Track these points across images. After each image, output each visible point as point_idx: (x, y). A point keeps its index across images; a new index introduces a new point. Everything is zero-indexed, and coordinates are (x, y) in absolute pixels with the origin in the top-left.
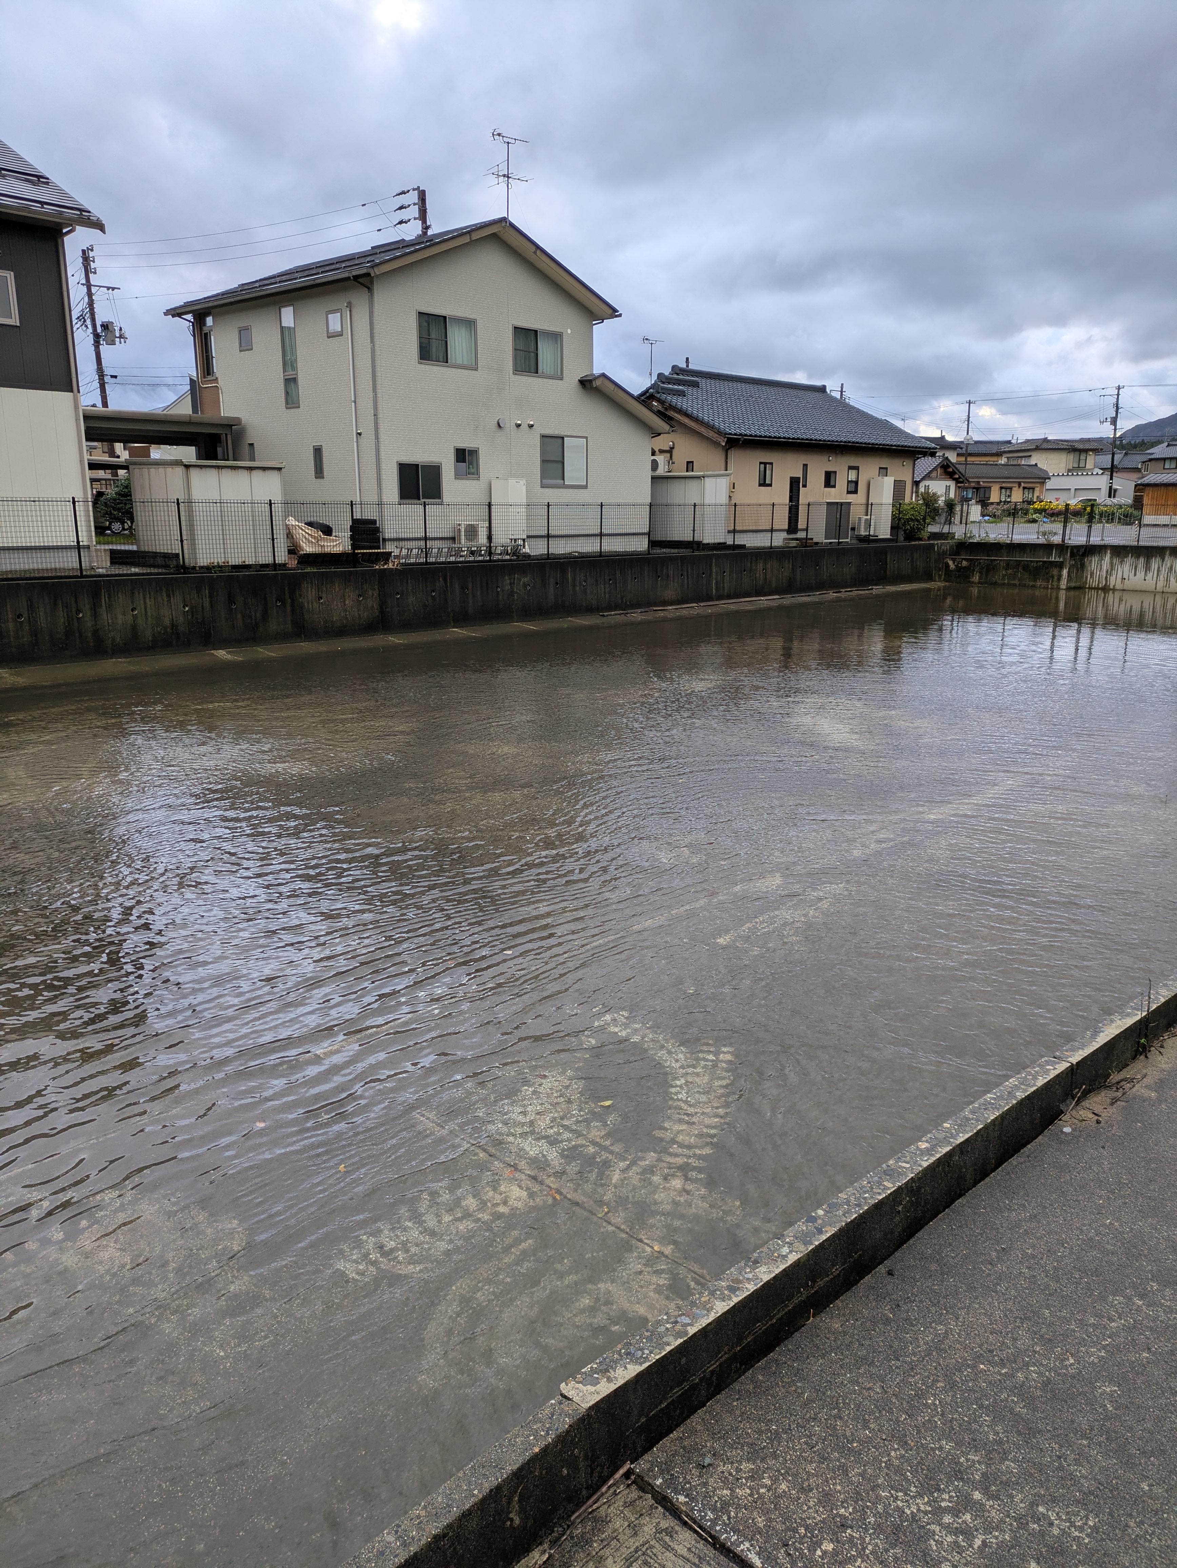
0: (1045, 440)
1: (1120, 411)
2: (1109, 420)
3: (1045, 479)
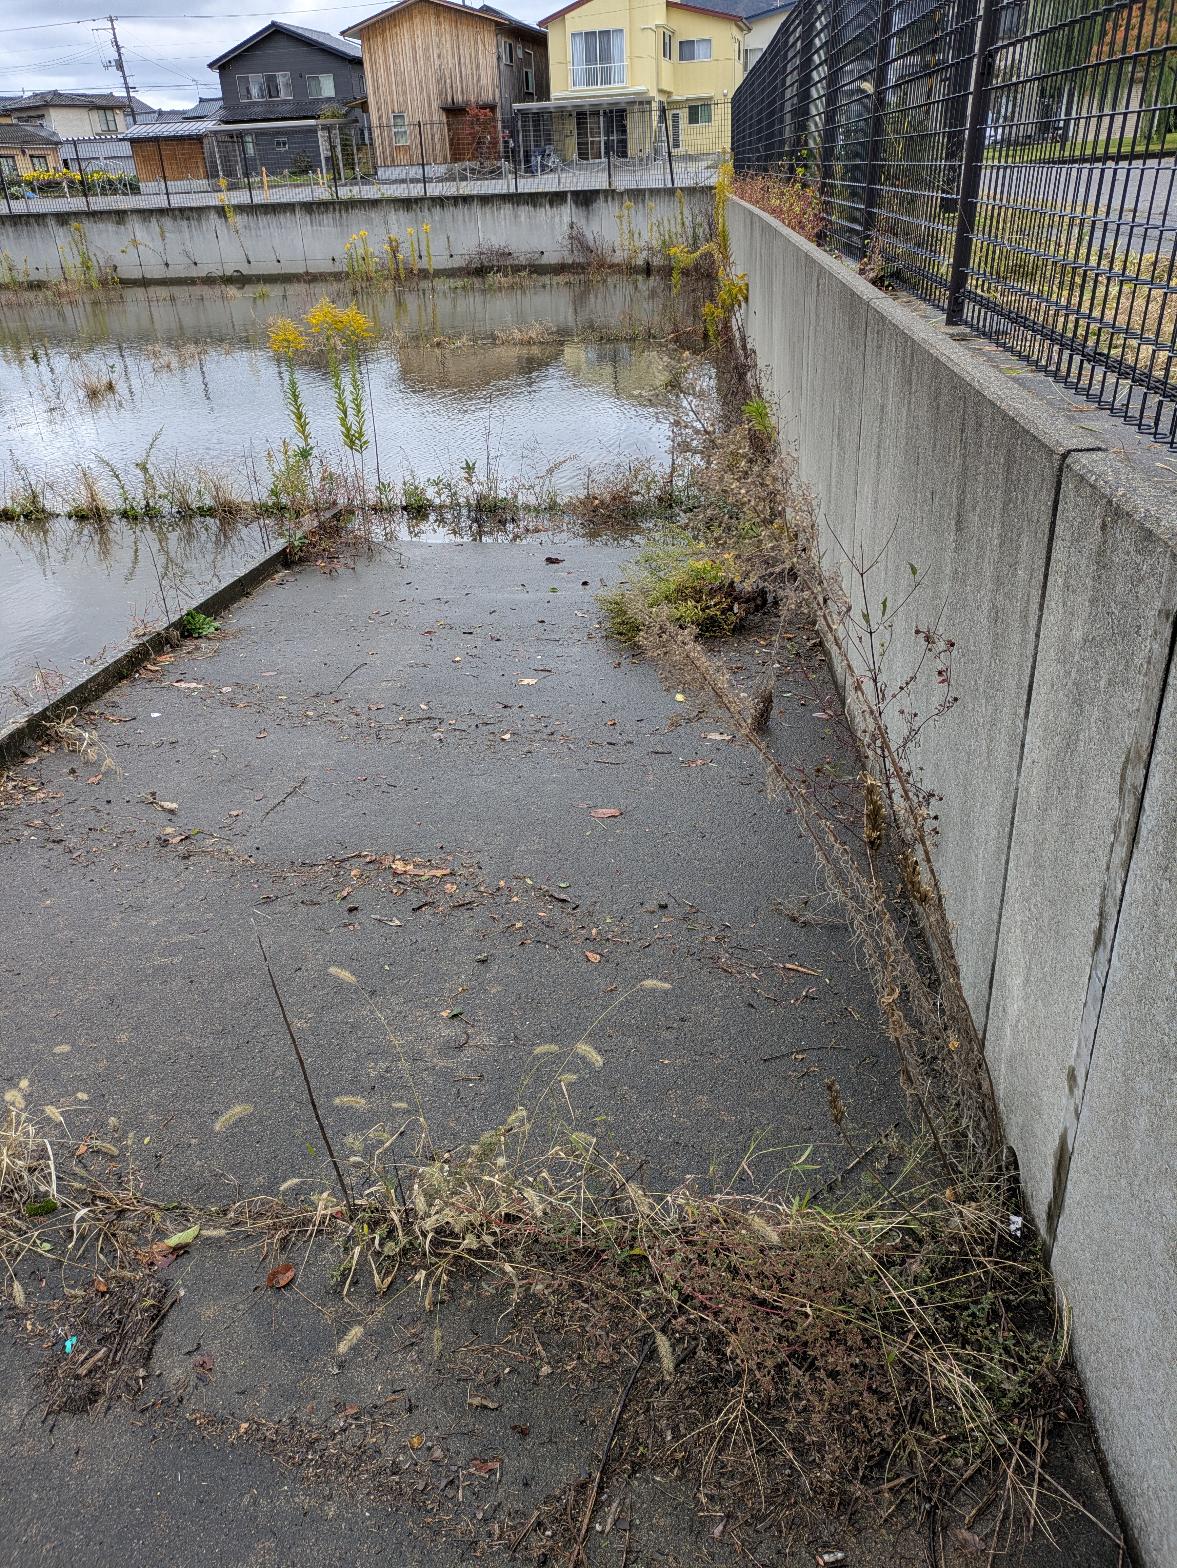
0: (55, 94)
1: (122, 51)
2: (113, 64)
3: (57, 144)
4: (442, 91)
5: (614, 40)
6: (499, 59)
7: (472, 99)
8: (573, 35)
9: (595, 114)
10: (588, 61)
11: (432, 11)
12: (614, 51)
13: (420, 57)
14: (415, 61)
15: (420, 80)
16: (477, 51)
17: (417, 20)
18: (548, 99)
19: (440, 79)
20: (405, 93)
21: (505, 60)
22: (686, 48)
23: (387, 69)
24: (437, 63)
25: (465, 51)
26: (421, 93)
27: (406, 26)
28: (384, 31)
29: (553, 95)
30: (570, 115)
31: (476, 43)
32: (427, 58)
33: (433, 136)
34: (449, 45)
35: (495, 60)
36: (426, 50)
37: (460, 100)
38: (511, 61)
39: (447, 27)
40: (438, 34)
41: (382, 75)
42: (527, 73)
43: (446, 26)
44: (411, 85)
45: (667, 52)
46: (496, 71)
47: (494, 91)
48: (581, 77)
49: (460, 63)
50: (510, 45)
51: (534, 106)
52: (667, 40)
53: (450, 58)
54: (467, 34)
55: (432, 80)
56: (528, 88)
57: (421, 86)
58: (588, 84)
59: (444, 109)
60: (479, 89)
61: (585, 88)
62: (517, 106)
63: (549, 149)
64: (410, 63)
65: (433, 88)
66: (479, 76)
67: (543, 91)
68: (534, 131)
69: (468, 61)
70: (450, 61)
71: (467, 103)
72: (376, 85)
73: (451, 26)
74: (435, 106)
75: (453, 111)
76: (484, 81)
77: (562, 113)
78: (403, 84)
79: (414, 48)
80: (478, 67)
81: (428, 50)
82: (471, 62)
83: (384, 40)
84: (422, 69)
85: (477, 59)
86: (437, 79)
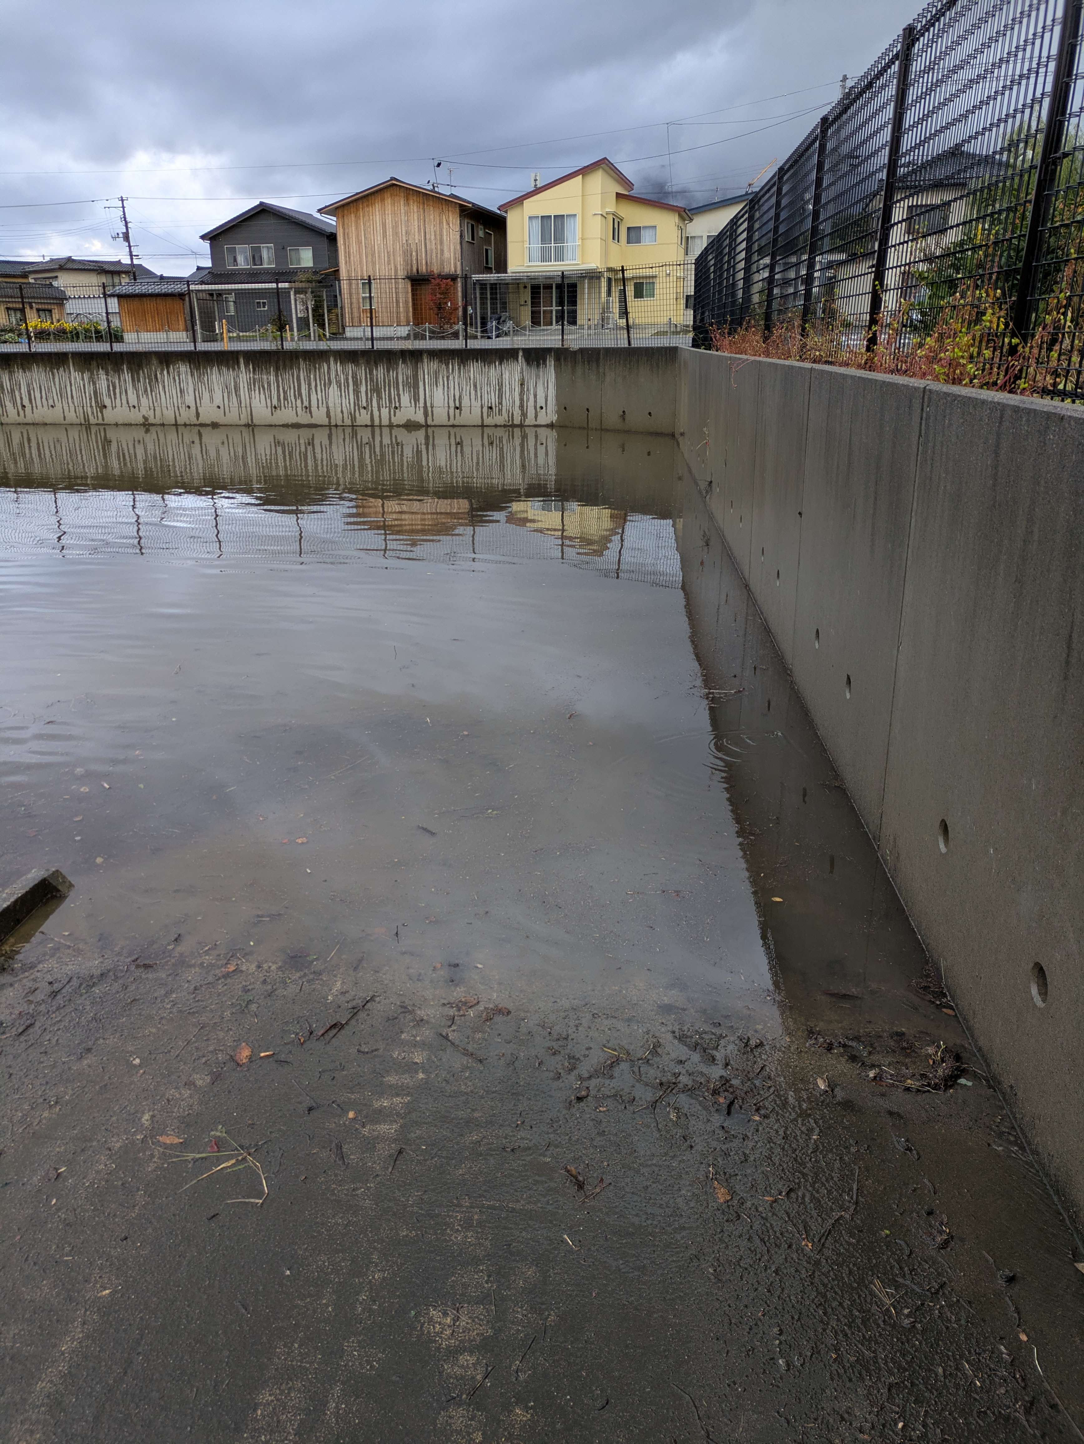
0: (69, 259)
1: (129, 225)
3: (62, 299)
4: (408, 263)
5: (568, 223)
6: (461, 236)
7: (435, 270)
8: (530, 218)
9: (548, 287)
10: (543, 240)
11: (402, 195)
12: (567, 233)
13: (390, 232)
14: (385, 235)
15: (388, 253)
16: (441, 230)
17: (388, 201)
18: (506, 273)
19: (407, 253)
20: (374, 263)
21: (467, 238)
22: (633, 234)
23: (359, 242)
24: (404, 238)
25: (431, 229)
26: (389, 264)
27: (377, 206)
28: (357, 210)
29: (509, 270)
30: (525, 287)
31: (441, 223)
32: (396, 234)
33: (398, 302)
34: (416, 223)
35: (458, 237)
36: (395, 227)
37: (424, 270)
38: (473, 239)
39: (415, 207)
40: (407, 213)
41: (354, 248)
42: (487, 250)
44: (379, 256)
45: (615, 235)
46: (459, 247)
47: (455, 264)
48: (537, 254)
49: (425, 239)
50: (472, 226)
51: (492, 277)
52: (616, 226)
53: (417, 234)
54: (432, 214)
55: (399, 252)
56: (487, 263)
57: (389, 258)
58: (543, 261)
59: (409, 279)
60: (442, 262)
61: (540, 264)
62: (476, 277)
63: (504, 315)
64: (379, 238)
65: (400, 259)
66: (442, 251)
67: (502, 265)
68: (491, 299)
69: (433, 237)
70: (416, 237)
71: (431, 274)
72: (348, 255)
73: (418, 207)
74: (401, 275)
75: (417, 280)
76: (446, 254)
77: (518, 284)
78: (373, 255)
79: (384, 225)
80: (442, 243)
81: (397, 227)
82: (435, 238)
83: (357, 218)
84: (390, 243)
85: (441, 235)
86: (404, 252)
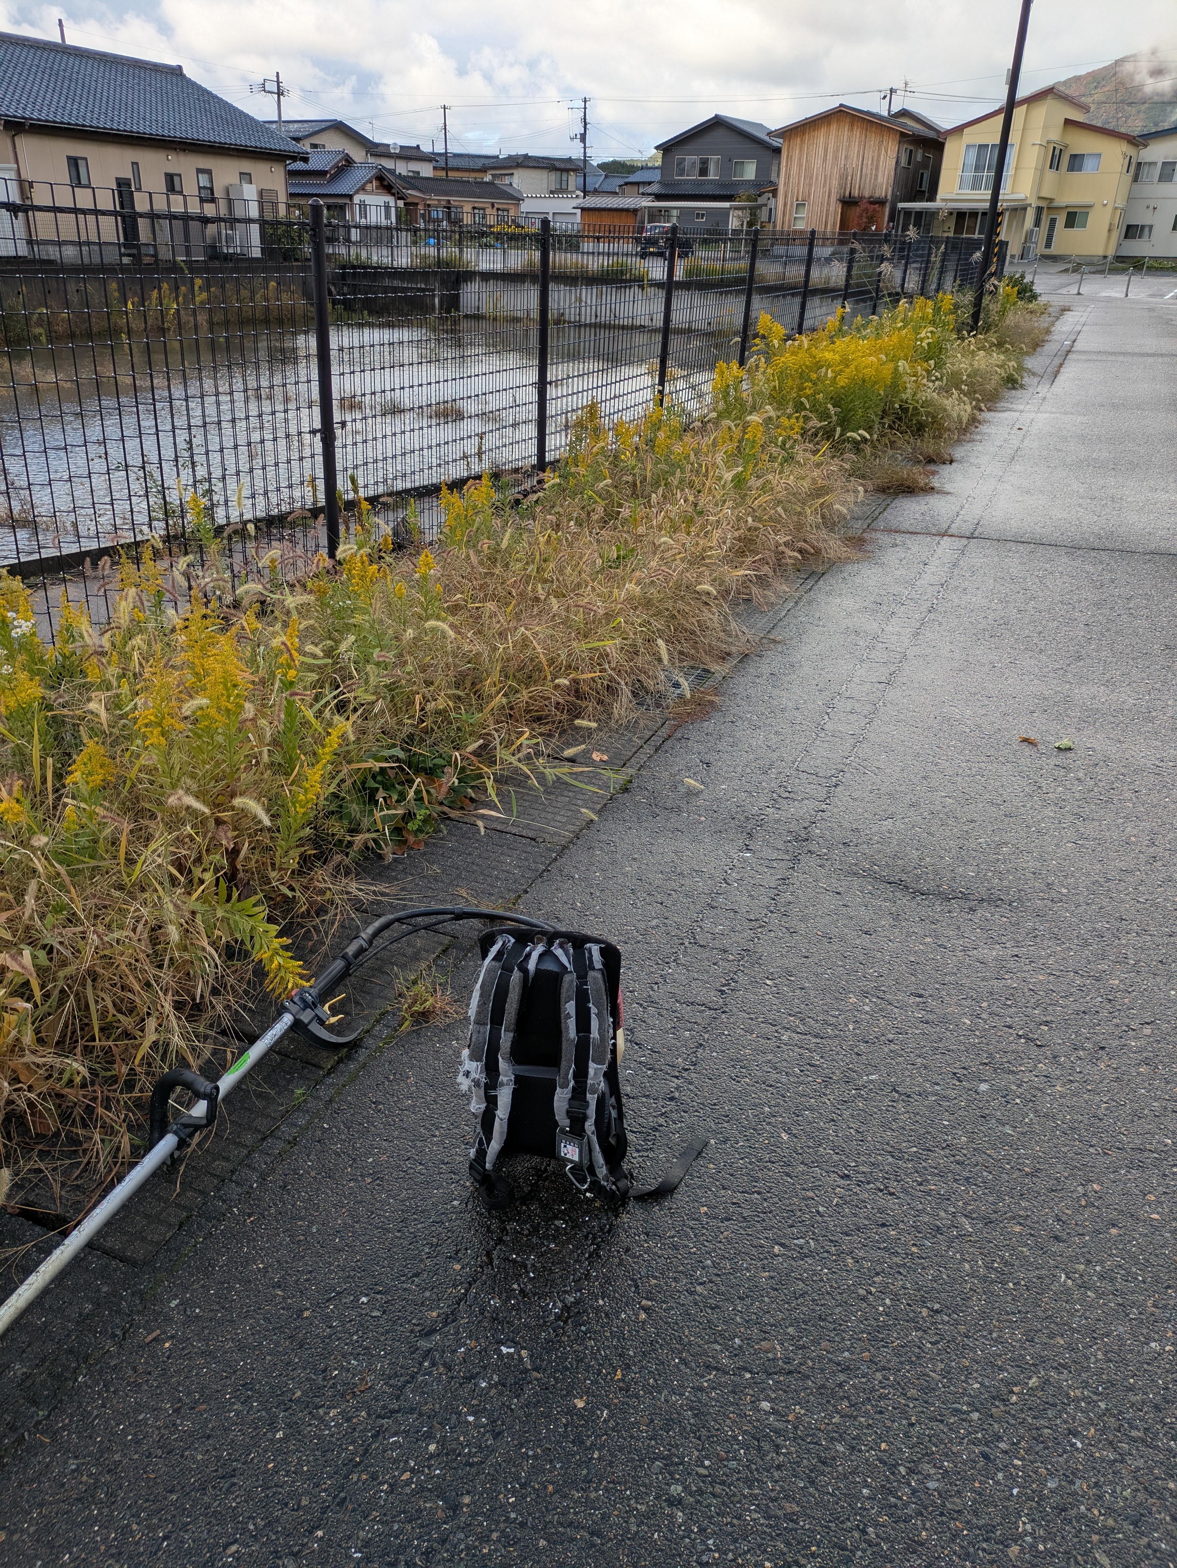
0: (526, 156)
1: (588, 126)
2: (579, 136)
3: (519, 200)
4: (842, 186)
6: (898, 161)
7: (867, 195)
8: (968, 146)
9: (973, 215)
11: (848, 120)
13: (830, 156)
14: (825, 159)
15: (825, 176)
16: (879, 155)
17: (834, 127)
18: (934, 200)
19: (843, 177)
20: (810, 185)
21: (903, 162)
22: (1075, 161)
23: (800, 165)
24: (843, 163)
25: (869, 154)
26: (825, 186)
27: (823, 131)
28: (804, 134)
29: (940, 197)
30: (951, 215)
31: (879, 150)
32: (835, 158)
33: (826, 222)
34: (856, 148)
35: (895, 162)
36: (836, 152)
37: (856, 194)
38: (909, 164)
40: (849, 139)
41: (794, 169)
42: (922, 174)
43: (857, 133)
44: (816, 179)
45: (1054, 164)
46: (893, 173)
47: (887, 189)
48: (968, 182)
49: (862, 164)
50: (911, 151)
51: (919, 205)
52: (1057, 154)
53: (855, 159)
54: (873, 140)
55: (836, 176)
57: (825, 181)
58: (973, 189)
59: (840, 201)
60: (875, 186)
61: (969, 192)
62: (901, 205)
64: (820, 162)
65: (835, 183)
66: (876, 176)
67: (931, 193)
69: (870, 163)
70: (854, 162)
71: (861, 198)
72: (788, 177)
73: (861, 133)
74: (834, 198)
75: (848, 203)
76: (880, 179)
77: (944, 213)
78: (811, 178)
79: (826, 149)
80: (877, 168)
81: (838, 151)
82: (872, 164)
83: (802, 141)
84: (829, 167)
85: (878, 161)
86: (840, 176)
